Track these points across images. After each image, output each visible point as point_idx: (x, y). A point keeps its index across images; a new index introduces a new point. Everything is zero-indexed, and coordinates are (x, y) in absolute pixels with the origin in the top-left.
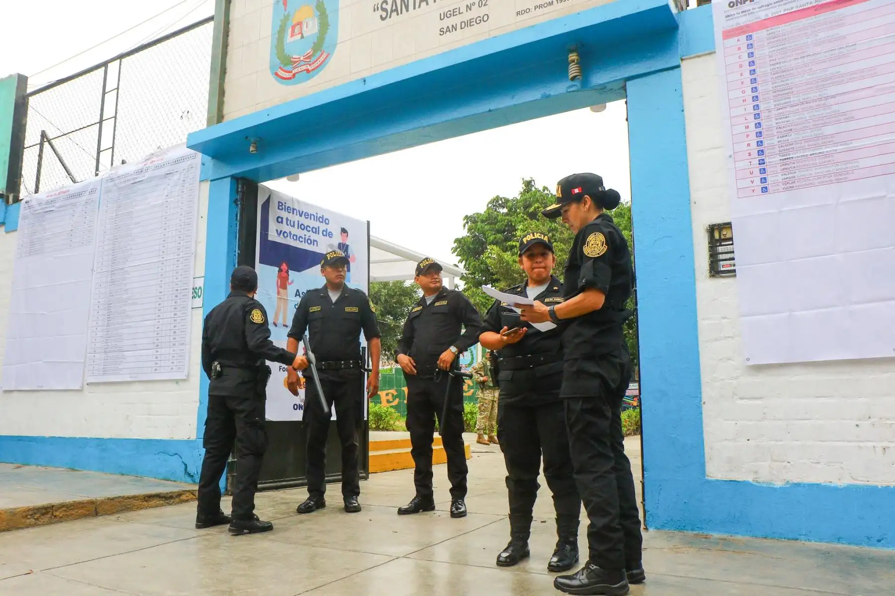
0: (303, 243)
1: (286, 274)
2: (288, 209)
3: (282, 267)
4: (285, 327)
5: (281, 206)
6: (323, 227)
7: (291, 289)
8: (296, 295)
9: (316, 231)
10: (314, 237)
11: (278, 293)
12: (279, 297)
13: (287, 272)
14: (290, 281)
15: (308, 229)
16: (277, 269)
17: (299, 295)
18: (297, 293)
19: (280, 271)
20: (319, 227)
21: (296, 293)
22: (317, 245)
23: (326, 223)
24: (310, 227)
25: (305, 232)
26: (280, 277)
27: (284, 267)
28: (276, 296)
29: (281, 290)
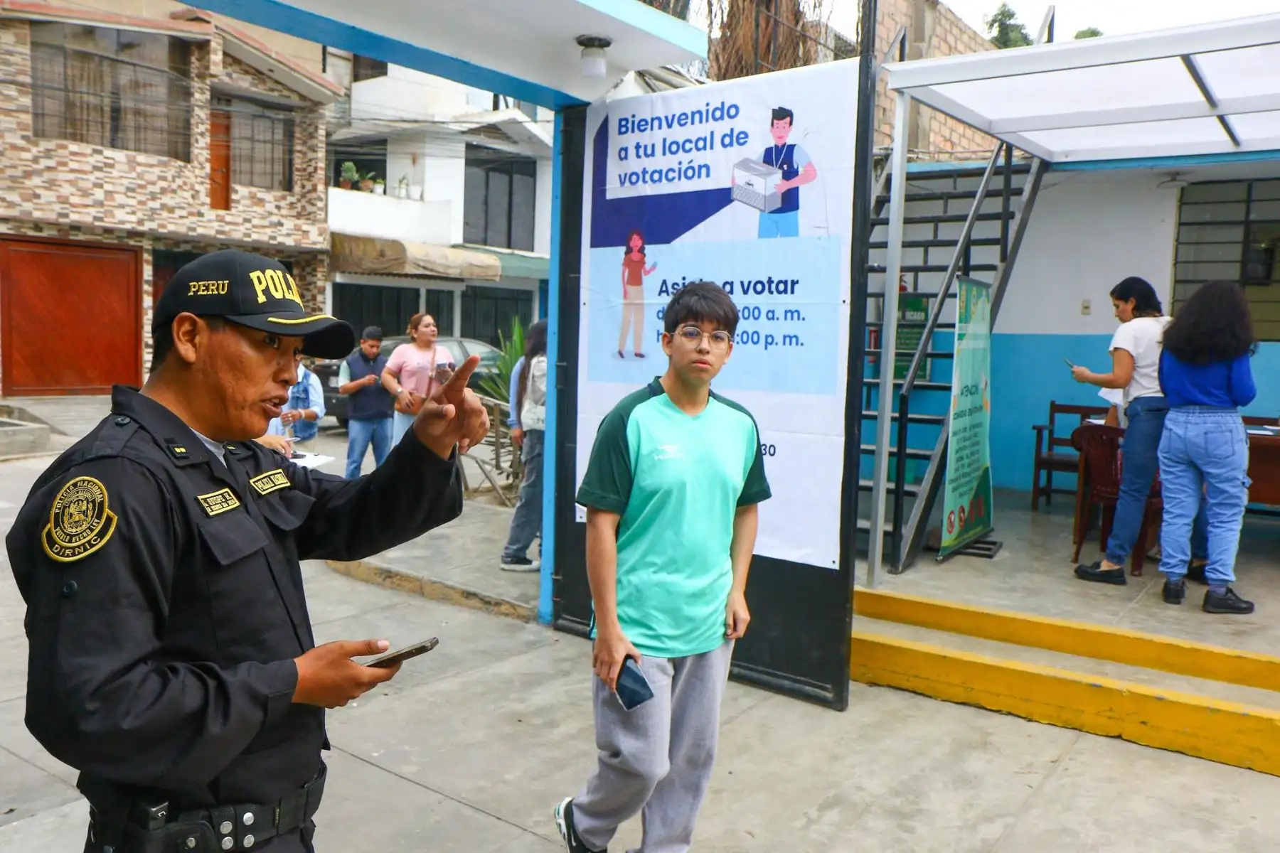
0: (676, 180)
1: (639, 255)
2: (642, 126)
3: (632, 244)
4: (638, 358)
5: (624, 126)
6: (722, 127)
7: (651, 282)
8: (661, 292)
9: (703, 144)
10: (699, 158)
11: (625, 295)
12: (628, 301)
13: (641, 250)
14: (648, 266)
15: (688, 146)
16: (623, 249)
17: (667, 291)
18: (663, 290)
19: (628, 252)
20: (712, 133)
21: (662, 287)
22: (708, 175)
23: (730, 117)
24: (690, 141)
25: (681, 155)
26: (628, 263)
27: (636, 241)
28: (622, 301)
29: (631, 289)
